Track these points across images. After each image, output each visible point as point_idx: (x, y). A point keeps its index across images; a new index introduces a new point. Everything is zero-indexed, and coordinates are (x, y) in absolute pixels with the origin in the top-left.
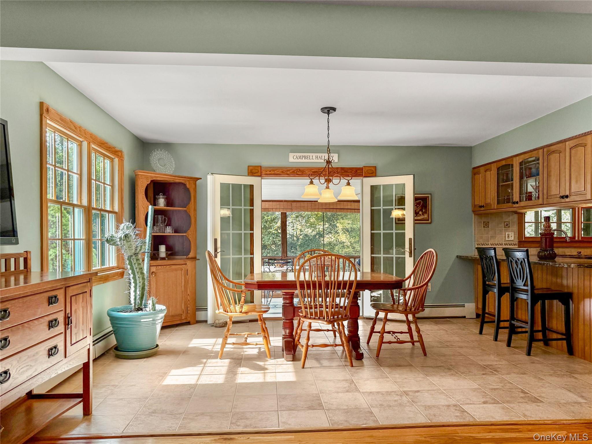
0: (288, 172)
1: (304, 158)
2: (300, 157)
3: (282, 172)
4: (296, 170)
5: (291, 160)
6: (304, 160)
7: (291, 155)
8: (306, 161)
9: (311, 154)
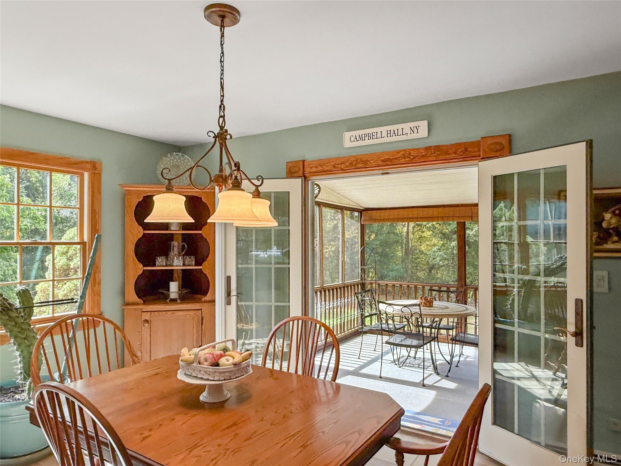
0: (343, 166)
1: (366, 138)
2: (361, 138)
3: (334, 166)
4: (354, 161)
5: (347, 144)
6: (367, 142)
7: (347, 135)
8: (371, 142)
9: (378, 130)
